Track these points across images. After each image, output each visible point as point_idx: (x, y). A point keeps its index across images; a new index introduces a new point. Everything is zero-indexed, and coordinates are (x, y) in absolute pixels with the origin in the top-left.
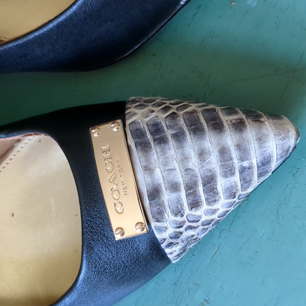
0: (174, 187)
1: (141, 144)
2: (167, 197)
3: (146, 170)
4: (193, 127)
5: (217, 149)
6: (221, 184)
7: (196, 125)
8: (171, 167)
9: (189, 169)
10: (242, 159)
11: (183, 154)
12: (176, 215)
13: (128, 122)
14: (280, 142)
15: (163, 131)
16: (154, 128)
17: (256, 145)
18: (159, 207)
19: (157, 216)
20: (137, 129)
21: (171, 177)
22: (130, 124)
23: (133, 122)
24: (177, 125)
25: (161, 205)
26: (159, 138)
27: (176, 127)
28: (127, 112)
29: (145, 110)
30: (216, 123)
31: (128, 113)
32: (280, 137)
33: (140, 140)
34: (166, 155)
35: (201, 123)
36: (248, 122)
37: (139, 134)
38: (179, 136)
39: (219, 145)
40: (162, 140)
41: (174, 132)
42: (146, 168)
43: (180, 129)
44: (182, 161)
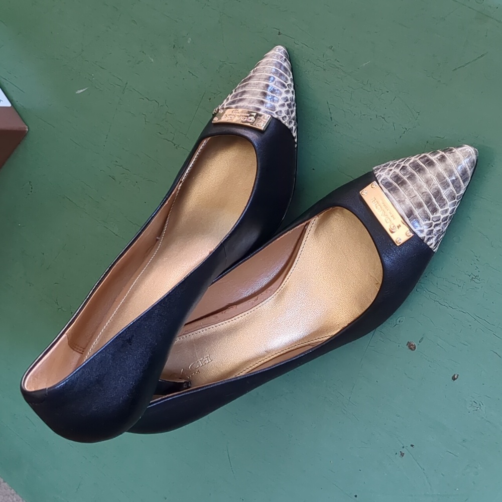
0: (419, 205)
1: (392, 190)
2: (417, 212)
4: (417, 169)
5: (435, 175)
6: (444, 194)
8: (413, 195)
9: (424, 192)
10: (451, 176)
11: (417, 186)
12: (426, 220)
13: (379, 181)
15: (401, 178)
16: (396, 178)
17: (455, 166)
18: (414, 220)
20: (386, 183)
21: (415, 201)
22: (381, 182)
23: (382, 180)
24: (407, 172)
25: (416, 217)
26: (401, 182)
28: (376, 176)
29: (386, 171)
33: (390, 188)
34: (409, 190)
35: (421, 166)
36: (447, 155)
37: (388, 185)
38: (412, 177)
39: (435, 173)
40: (403, 183)
41: (408, 176)
42: (399, 202)
43: (411, 173)
44: (418, 190)
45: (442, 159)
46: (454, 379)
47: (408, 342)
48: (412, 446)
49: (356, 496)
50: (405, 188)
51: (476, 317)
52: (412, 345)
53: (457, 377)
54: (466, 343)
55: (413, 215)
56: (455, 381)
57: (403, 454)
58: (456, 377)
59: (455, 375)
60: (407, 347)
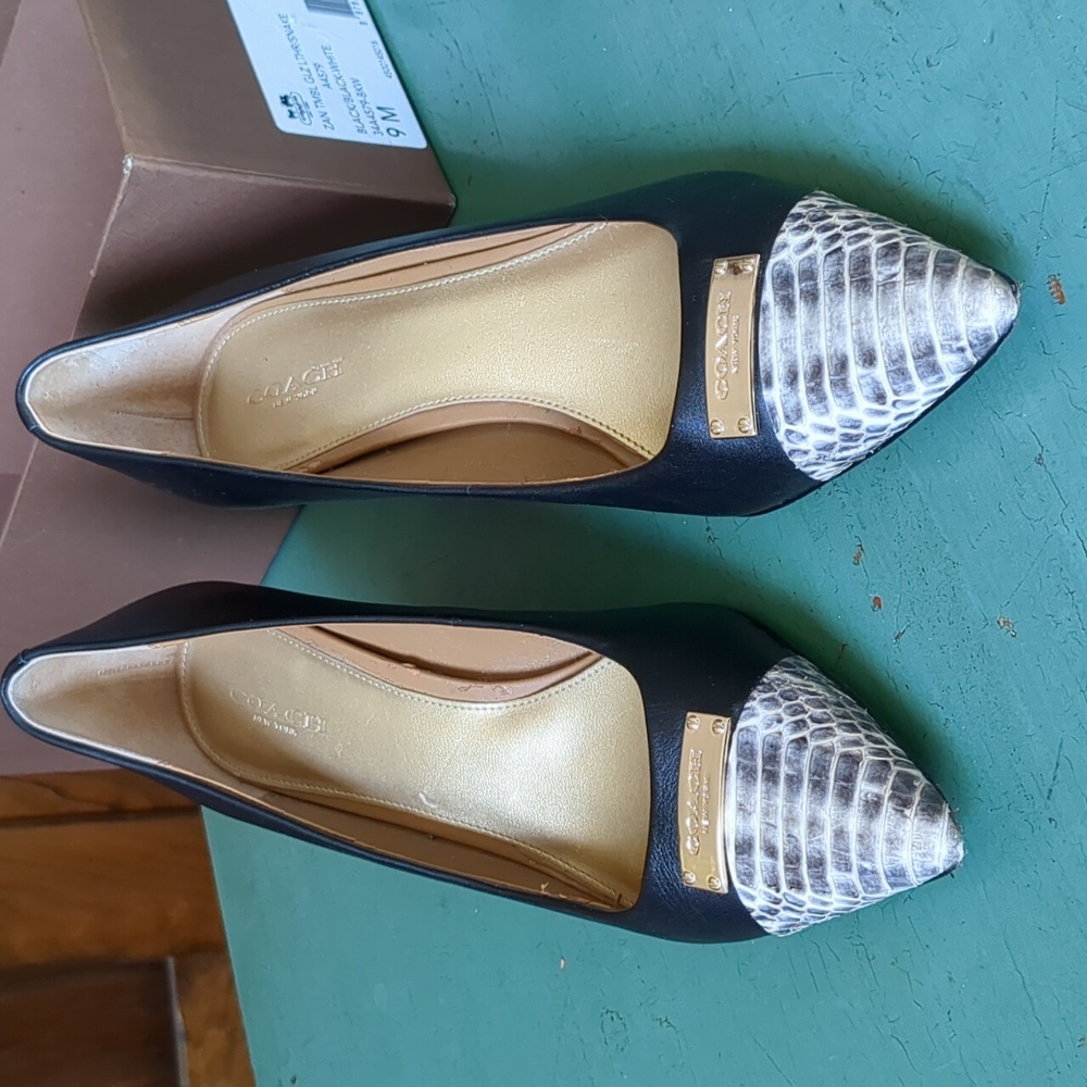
0: (771, 851)
1: (744, 768)
2: (759, 857)
3: (741, 809)
4: (816, 778)
5: (834, 828)
6: (832, 875)
7: (820, 777)
8: (772, 822)
9: (793, 837)
10: (862, 857)
11: (790, 812)
12: (769, 886)
13: (740, 725)
14: (919, 858)
15: (778, 762)
16: (770, 751)
17: (884, 849)
18: (746, 866)
19: (744, 878)
20: (747, 743)
21: (770, 835)
22: (741, 730)
23: (747, 729)
24: (798, 761)
25: (751, 866)
26: (770, 771)
27: (795, 765)
28: (747, 705)
29: (772, 713)
30: (846, 788)
31: (748, 708)
32: (919, 851)
33: (745, 762)
34: (772, 802)
35: (827, 778)
36: (888, 807)
37: (747, 751)
38: (794, 782)
39: (837, 822)
40: (771, 777)
41: (791, 772)
42: (741, 807)
43: (800, 772)
44: (788, 821)
45: (873, 807)
50: (767, 792)
55: (750, 856)
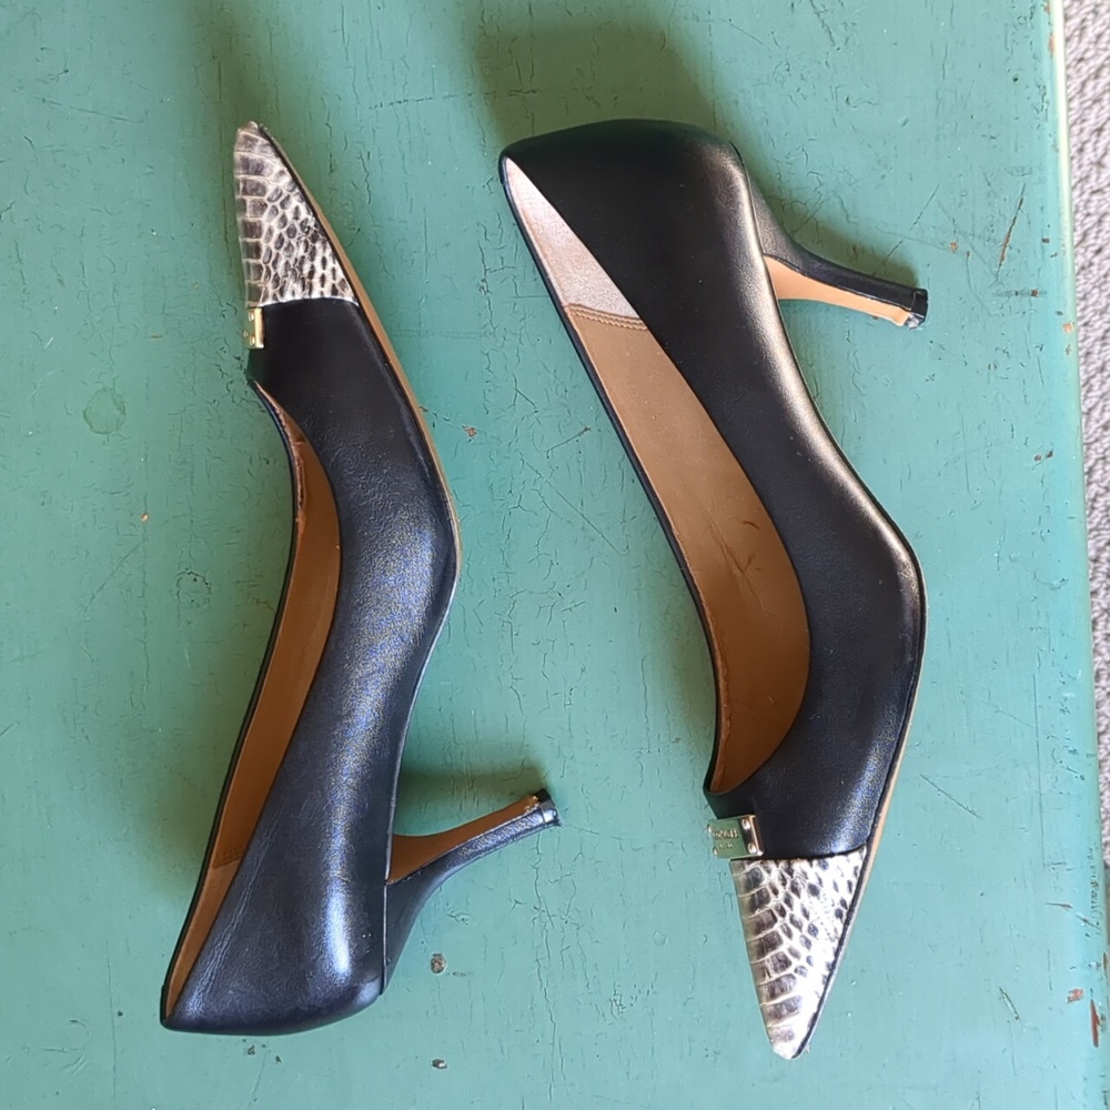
46: (436, 1064)
47: (440, 955)
48: (278, 1059)
49: (120, 1014)
51: (557, 1043)
52: (440, 964)
53: (442, 1068)
54: (506, 1051)
56: (434, 1068)
57: (253, 1053)
58: (441, 1065)
59: (442, 1062)
60: (431, 957)
